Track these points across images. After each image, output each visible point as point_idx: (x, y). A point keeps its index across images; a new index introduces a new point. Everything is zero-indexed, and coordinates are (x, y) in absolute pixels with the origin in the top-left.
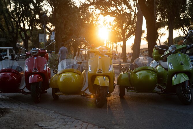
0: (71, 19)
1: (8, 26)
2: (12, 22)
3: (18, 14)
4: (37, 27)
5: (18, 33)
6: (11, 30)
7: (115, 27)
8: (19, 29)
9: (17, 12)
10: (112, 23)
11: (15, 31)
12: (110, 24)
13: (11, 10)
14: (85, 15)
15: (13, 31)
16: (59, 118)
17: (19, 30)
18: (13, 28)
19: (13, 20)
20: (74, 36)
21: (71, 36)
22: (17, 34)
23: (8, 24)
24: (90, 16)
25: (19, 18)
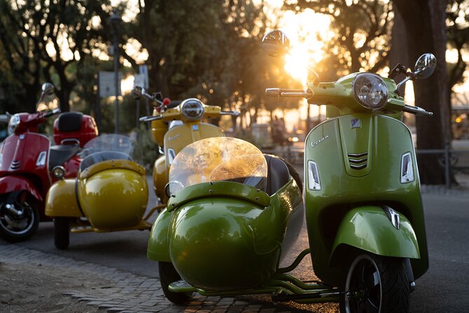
0: (196, 25)
1: (9, 53)
2: (21, 39)
3: (37, 16)
4: (96, 53)
5: (41, 72)
6: (20, 64)
7: (332, 46)
8: (44, 60)
9: (36, 11)
10: (323, 36)
11: (32, 66)
12: (319, 38)
13: (17, 5)
14: (242, 11)
15: (26, 68)
16: (127, 281)
17: (44, 64)
18: (26, 59)
19: (24, 34)
20: (208, 77)
21: (199, 78)
22: (36, 75)
23: (11, 47)
24: (256, 15)
25: (43, 29)
